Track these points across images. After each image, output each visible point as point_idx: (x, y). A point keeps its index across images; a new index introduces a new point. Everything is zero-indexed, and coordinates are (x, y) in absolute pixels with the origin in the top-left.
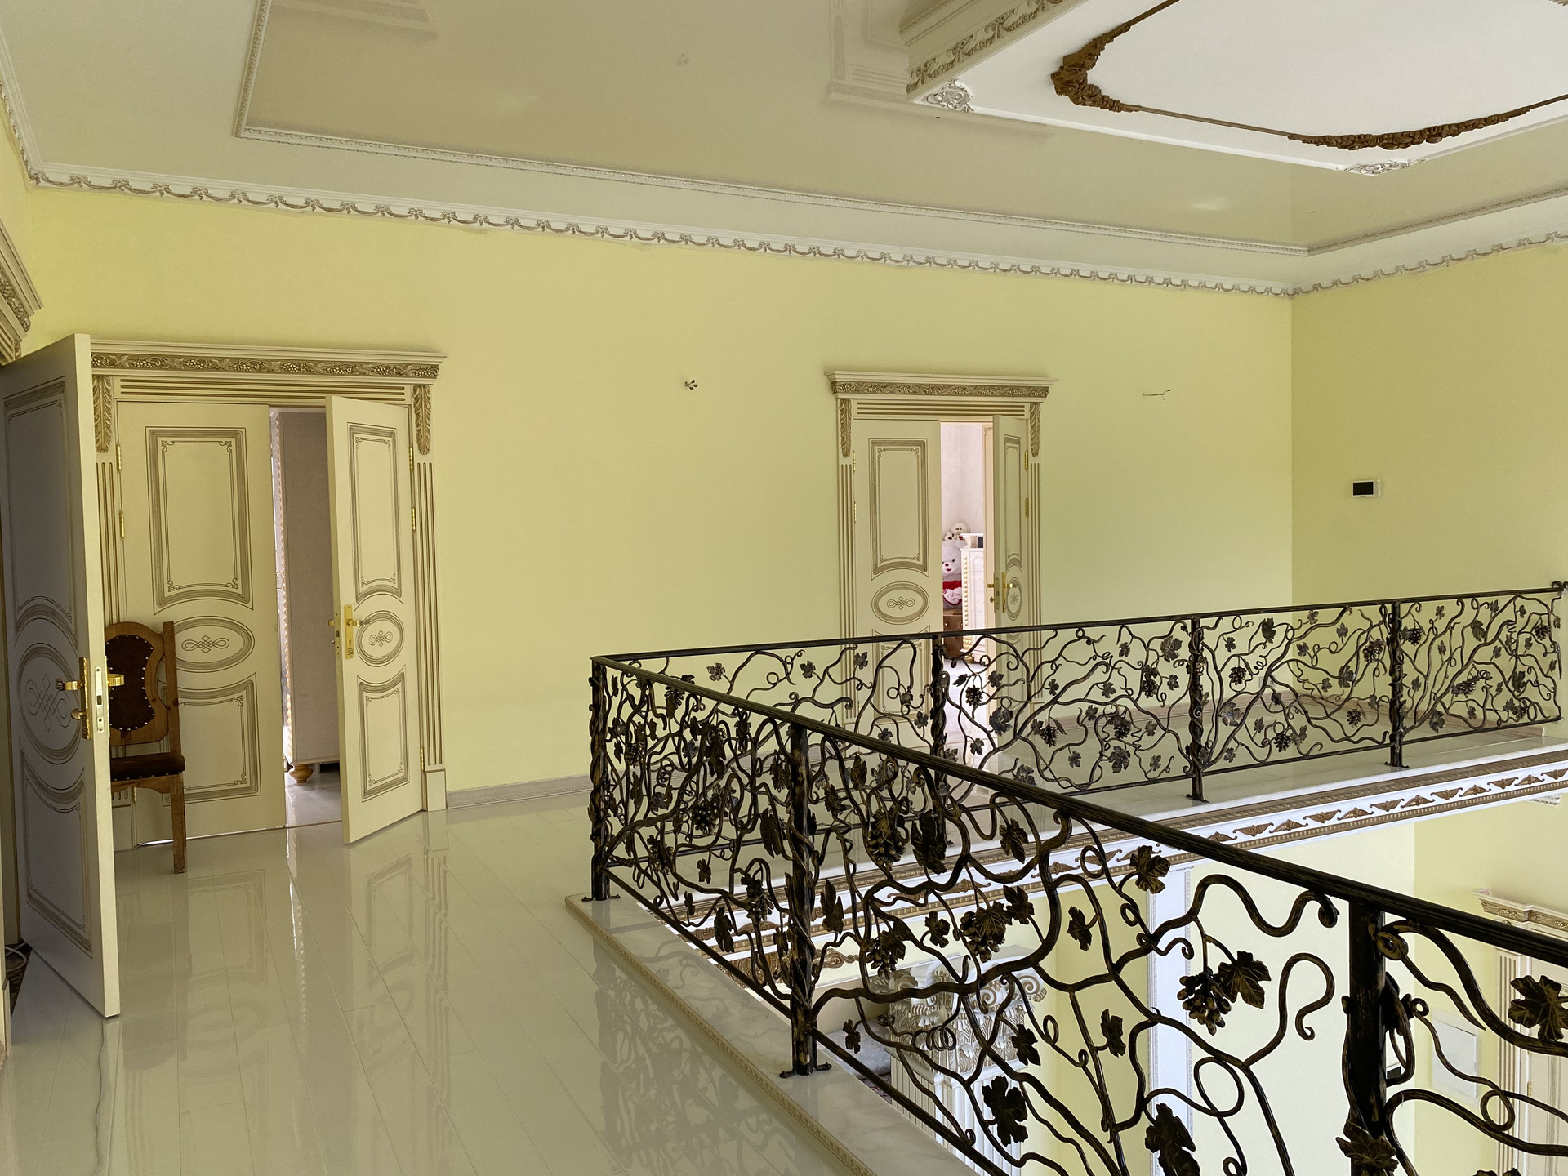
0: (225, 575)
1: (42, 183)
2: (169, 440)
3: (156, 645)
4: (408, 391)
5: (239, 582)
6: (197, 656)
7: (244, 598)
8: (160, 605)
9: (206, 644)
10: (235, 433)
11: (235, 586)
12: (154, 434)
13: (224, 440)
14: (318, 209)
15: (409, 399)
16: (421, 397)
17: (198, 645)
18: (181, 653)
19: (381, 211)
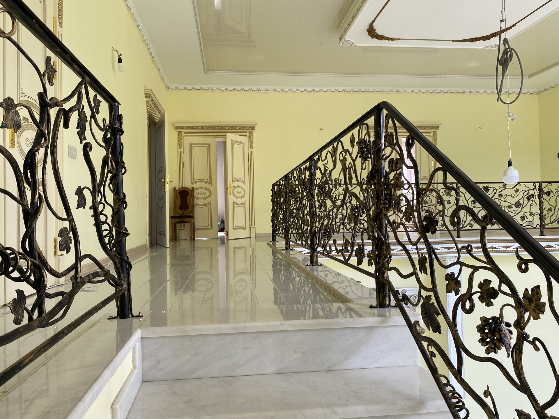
0: (206, 177)
1: (170, 89)
2: (194, 146)
3: (190, 192)
4: (248, 133)
5: (209, 179)
6: (199, 196)
7: (210, 183)
8: (192, 184)
9: (201, 193)
10: (208, 144)
11: (208, 180)
12: (191, 144)
13: (206, 146)
14: (227, 90)
15: (248, 135)
16: (251, 134)
17: (199, 193)
18: (196, 195)
19: (242, 90)
